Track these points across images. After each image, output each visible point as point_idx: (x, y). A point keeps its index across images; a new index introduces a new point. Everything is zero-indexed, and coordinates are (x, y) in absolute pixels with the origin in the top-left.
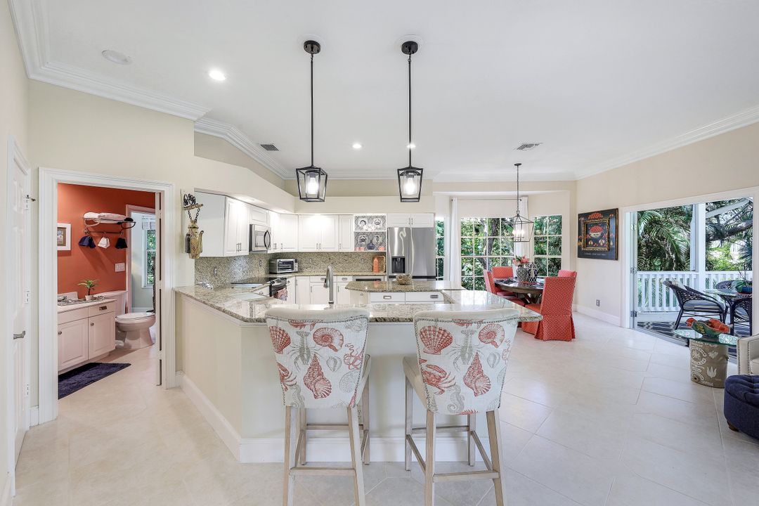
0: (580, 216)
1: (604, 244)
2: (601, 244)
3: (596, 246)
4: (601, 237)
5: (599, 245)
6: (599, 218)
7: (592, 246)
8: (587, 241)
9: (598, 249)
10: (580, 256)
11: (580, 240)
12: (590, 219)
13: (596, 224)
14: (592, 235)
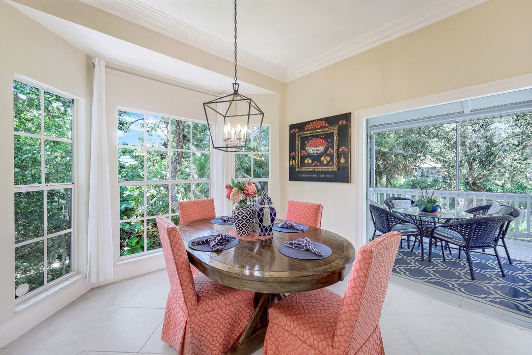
0: (292, 127)
1: (328, 162)
2: (325, 162)
3: (316, 165)
4: (325, 153)
5: (322, 164)
6: (322, 127)
7: (310, 165)
8: (303, 158)
9: (321, 168)
10: (291, 179)
11: (292, 158)
12: (308, 130)
13: (317, 136)
14: (311, 150)
